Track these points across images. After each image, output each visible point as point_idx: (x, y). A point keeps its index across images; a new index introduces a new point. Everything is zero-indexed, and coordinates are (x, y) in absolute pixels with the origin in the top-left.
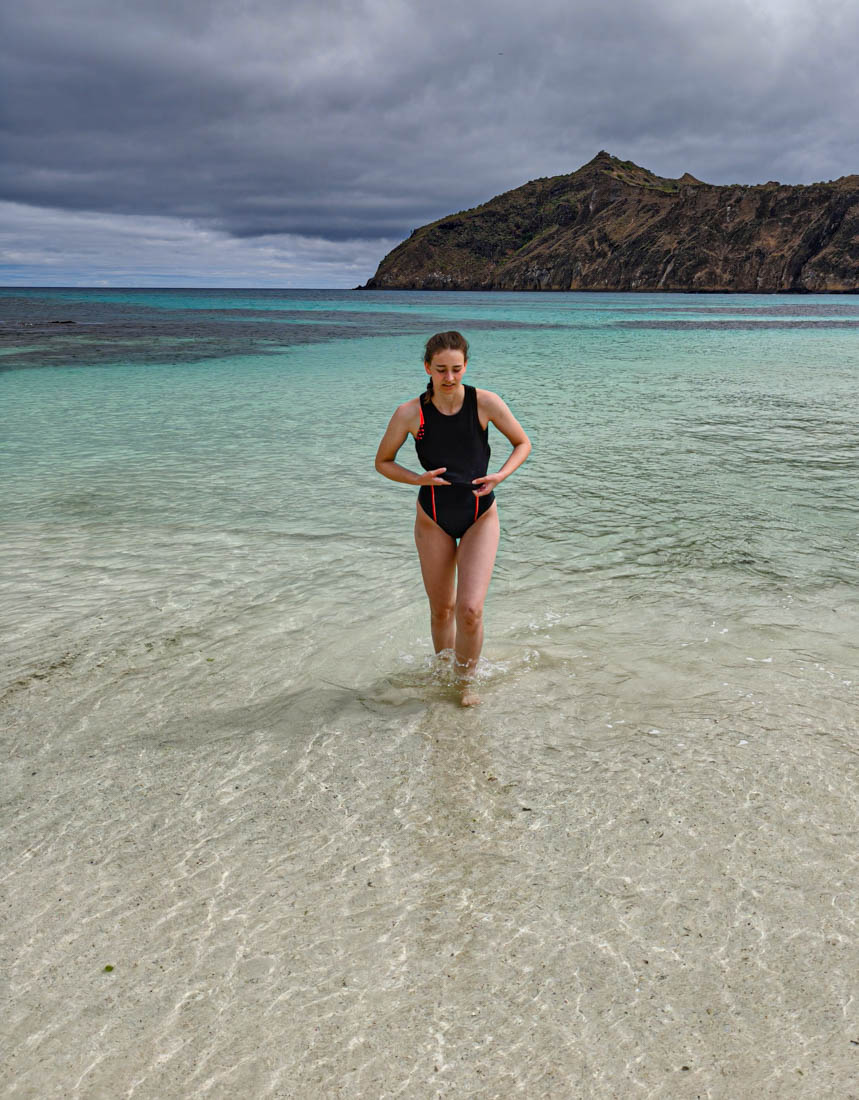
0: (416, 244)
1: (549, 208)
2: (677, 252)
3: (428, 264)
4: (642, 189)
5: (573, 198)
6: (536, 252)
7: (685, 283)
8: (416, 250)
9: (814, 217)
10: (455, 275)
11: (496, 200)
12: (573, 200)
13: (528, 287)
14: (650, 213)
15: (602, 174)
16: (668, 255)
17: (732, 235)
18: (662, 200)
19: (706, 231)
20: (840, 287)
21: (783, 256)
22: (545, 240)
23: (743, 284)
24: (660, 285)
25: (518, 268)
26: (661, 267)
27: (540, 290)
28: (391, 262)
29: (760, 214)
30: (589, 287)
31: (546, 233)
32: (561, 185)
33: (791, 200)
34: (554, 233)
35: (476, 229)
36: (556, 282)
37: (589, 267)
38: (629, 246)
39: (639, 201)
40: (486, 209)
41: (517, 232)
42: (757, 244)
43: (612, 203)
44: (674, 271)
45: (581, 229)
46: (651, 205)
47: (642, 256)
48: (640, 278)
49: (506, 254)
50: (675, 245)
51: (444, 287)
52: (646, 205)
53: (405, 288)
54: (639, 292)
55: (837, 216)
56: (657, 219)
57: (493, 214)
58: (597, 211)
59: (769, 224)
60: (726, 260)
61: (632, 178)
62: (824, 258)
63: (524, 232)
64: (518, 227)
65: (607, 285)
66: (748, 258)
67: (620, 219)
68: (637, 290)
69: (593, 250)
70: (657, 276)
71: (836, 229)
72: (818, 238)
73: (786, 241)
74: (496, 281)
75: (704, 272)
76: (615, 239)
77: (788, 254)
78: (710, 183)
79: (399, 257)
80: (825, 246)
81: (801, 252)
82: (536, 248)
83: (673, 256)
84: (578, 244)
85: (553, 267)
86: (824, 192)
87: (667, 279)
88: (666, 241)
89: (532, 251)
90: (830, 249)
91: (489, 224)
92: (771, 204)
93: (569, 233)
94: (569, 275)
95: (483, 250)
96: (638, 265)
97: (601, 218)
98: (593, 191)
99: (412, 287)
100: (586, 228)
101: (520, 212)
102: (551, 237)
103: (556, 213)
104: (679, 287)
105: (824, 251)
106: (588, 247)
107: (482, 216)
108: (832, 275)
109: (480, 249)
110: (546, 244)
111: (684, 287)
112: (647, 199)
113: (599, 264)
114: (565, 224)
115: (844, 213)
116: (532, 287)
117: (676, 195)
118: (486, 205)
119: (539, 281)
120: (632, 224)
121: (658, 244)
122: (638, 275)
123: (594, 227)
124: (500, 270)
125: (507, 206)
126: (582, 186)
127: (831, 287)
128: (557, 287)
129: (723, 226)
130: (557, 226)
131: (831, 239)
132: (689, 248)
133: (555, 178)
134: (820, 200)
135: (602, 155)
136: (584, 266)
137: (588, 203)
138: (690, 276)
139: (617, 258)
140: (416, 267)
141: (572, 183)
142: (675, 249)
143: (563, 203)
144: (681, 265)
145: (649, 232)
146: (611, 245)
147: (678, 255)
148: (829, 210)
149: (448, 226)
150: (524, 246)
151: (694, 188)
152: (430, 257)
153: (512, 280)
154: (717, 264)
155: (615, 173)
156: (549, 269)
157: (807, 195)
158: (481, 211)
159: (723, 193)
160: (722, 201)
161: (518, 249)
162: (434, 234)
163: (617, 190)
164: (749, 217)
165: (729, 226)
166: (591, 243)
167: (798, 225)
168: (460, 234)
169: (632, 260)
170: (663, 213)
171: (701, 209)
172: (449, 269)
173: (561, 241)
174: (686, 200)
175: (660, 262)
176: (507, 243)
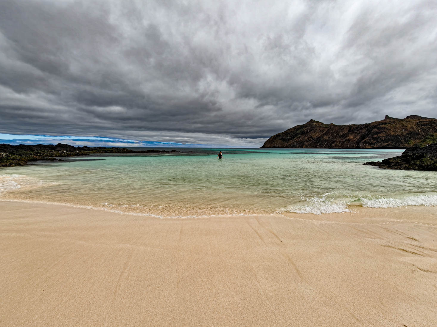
0: (271, 139)
1: (299, 131)
3: (273, 143)
4: (320, 127)
5: (304, 129)
6: (296, 140)
9: (363, 131)
10: (279, 145)
11: (288, 130)
12: (304, 130)
13: (294, 147)
14: (322, 132)
15: (311, 124)
17: (342, 136)
18: (325, 129)
19: (335, 135)
20: (370, 147)
21: (354, 140)
22: (298, 138)
23: (344, 147)
24: (324, 147)
25: (292, 144)
27: (296, 148)
28: (266, 143)
29: (349, 131)
30: (307, 147)
31: (298, 136)
32: (302, 126)
33: (357, 128)
35: (283, 136)
36: (300, 146)
38: (317, 139)
39: (320, 129)
42: (348, 138)
43: (313, 130)
44: (327, 144)
45: (306, 135)
47: (319, 141)
49: (290, 141)
50: (327, 138)
51: (276, 147)
55: (369, 131)
56: (323, 133)
57: (287, 133)
59: (351, 133)
60: (340, 141)
61: (318, 124)
62: (365, 141)
64: (292, 135)
65: (311, 147)
66: (345, 141)
67: (315, 133)
68: (318, 148)
70: (323, 145)
71: (369, 134)
72: (364, 136)
73: (355, 137)
74: (287, 146)
75: (334, 144)
76: (313, 137)
77: (356, 140)
78: (337, 125)
79: (268, 142)
80: (366, 138)
81: (359, 140)
83: (327, 141)
84: (305, 138)
85: (299, 143)
86: (366, 126)
87: (325, 145)
88: (326, 137)
90: (367, 138)
91: (286, 135)
92: (352, 129)
94: (303, 145)
95: (284, 140)
96: (319, 143)
97: (311, 133)
98: (309, 127)
99: (270, 147)
101: (293, 132)
102: (299, 137)
104: (328, 147)
105: (366, 139)
106: (307, 139)
107: (285, 133)
108: (367, 145)
110: (298, 139)
111: (330, 147)
112: (321, 129)
113: (310, 143)
114: (302, 135)
115: (371, 131)
117: (328, 128)
119: (296, 146)
120: (318, 134)
121: (324, 138)
122: (318, 145)
123: (308, 135)
124: (288, 144)
125: (290, 131)
126: (307, 127)
127: (367, 147)
129: (339, 134)
131: (368, 136)
132: (331, 139)
134: (365, 128)
135: (311, 120)
136: (306, 143)
137: (308, 130)
138: (331, 145)
139: (314, 141)
140: (271, 144)
141: (304, 126)
143: (302, 130)
144: (329, 142)
145: (321, 136)
146: (312, 139)
148: (367, 130)
149: (278, 136)
151: (333, 126)
153: (290, 146)
154: (338, 143)
155: (314, 123)
157: (362, 126)
158: (285, 132)
159: (340, 127)
160: (339, 129)
161: (292, 140)
162: (275, 137)
163: (314, 127)
164: (346, 132)
165: (341, 134)
166: (308, 138)
167: (359, 133)
168: (280, 137)
169: (317, 141)
170: (325, 132)
171: (334, 130)
172: (277, 144)
173: (301, 138)
174: (331, 129)
175: (324, 142)
176: (290, 139)
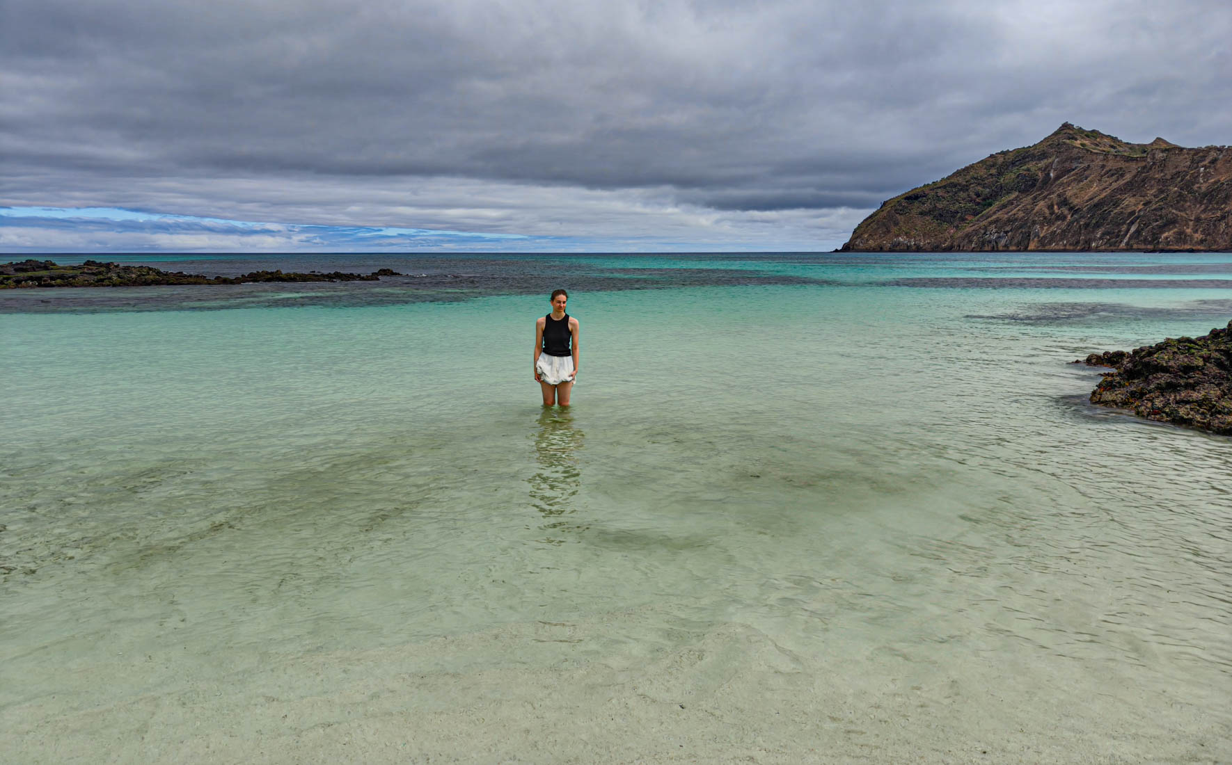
0: (885, 213)
1: (1009, 177)
2: (1142, 213)
3: (894, 229)
4: (1106, 154)
6: (994, 217)
7: (1150, 243)
8: (885, 218)
10: (918, 238)
11: (958, 173)
12: (1033, 169)
13: (986, 249)
14: (1115, 177)
15: (1065, 143)
16: (1133, 217)
17: (1205, 195)
18: (1127, 164)
19: (1175, 192)
22: (1004, 206)
24: (1123, 245)
25: (976, 232)
26: (1124, 228)
27: (998, 251)
28: (862, 229)
30: (1047, 248)
31: (1005, 200)
32: (1023, 156)
34: (1013, 200)
35: (938, 198)
36: (1013, 243)
37: (1048, 230)
38: (1089, 210)
39: (1103, 167)
40: (949, 181)
41: (977, 200)
43: (1074, 170)
44: (1138, 232)
45: (1039, 195)
46: (1116, 170)
47: (1103, 217)
48: (1101, 238)
49: (967, 219)
50: (1141, 207)
51: (908, 249)
52: (1110, 170)
53: (874, 250)
54: (1099, 251)
56: (1121, 182)
57: (955, 186)
58: (1057, 178)
60: (1198, 219)
61: (1097, 145)
63: (984, 200)
64: (978, 195)
65: (1065, 245)
66: (1223, 217)
67: (1082, 183)
68: (1097, 250)
69: (1052, 214)
70: (1120, 235)
74: (955, 243)
75: (1172, 232)
76: (1075, 202)
78: (1182, 145)
79: (869, 225)
82: (995, 213)
83: (1138, 218)
84: (1037, 208)
85: (1011, 230)
87: (1129, 239)
88: (1131, 203)
89: (990, 216)
91: (950, 194)
93: (1027, 200)
94: (1027, 237)
95: (943, 217)
96: (1098, 227)
97: (1062, 184)
98: (1054, 159)
99: (881, 249)
100: (1046, 193)
101: (979, 181)
102: (1010, 202)
103: (1016, 181)
104: (1143, 246)
106: (1047, 211)
107: (945, 187)
109: (941, 215)
110: (1004, 210)
111: (1151, 247)
112: (1111, 165)
113: (1058, 226)
114: (1025, 191)
116: (990, 249)
117: (1143, 159)
118: (949, 178)
119: (996, 243)
120: (1095, 188)
121: (1122, 206)
122: (1098, 236)
123: (1053, 193)
124: (960, 234)
125: (968, 177)
126: (1044, 155)
128: (1014, 248)
129: (1195, 187)
130: (1017, 193)
132: (1155, 209)
133: (1017, 151)
135: (1066, 126)
136: (1042, 228)
137: (1049, 171)
138: (1155, 238)
139: (1077, 220)
140: (884, 233)
141: (1033, 154)
142: (1140, 211)
143: (1025, 173)
144: (1146, 225)
145: (1111, 196)
146: (1071, 209)
147: (1144, 216)
149: (913, 197)
150: (984, 212)
151: (1163, 151)
152: (896, 224)
153: (971, 242)
154: (1187, 225)
155: (1079, 142)
156: (1006, 232)
158: (943, 184)
159: (1195, 155)
160: (1195, 163)
161: (977, 214)
162: (900, 205)
163: (1079, 158)
165: (1202, 186)
166: (1051, 207)
168: (923, 204)
169: (1094, 221)
170: (1128, 177)
171: (1170, 171)
172: (912, 233)
173: (1018, 206)
174: (1154, 164)
175: (1124, 223)
176: (967, 210)
